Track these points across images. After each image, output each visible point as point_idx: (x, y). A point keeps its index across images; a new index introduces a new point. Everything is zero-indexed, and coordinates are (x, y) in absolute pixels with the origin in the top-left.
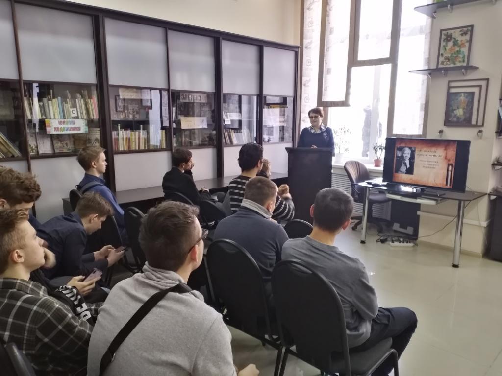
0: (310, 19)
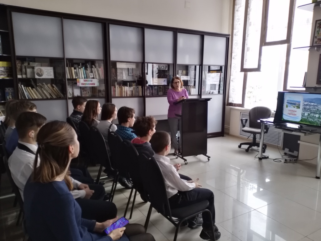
0: (238, 17)
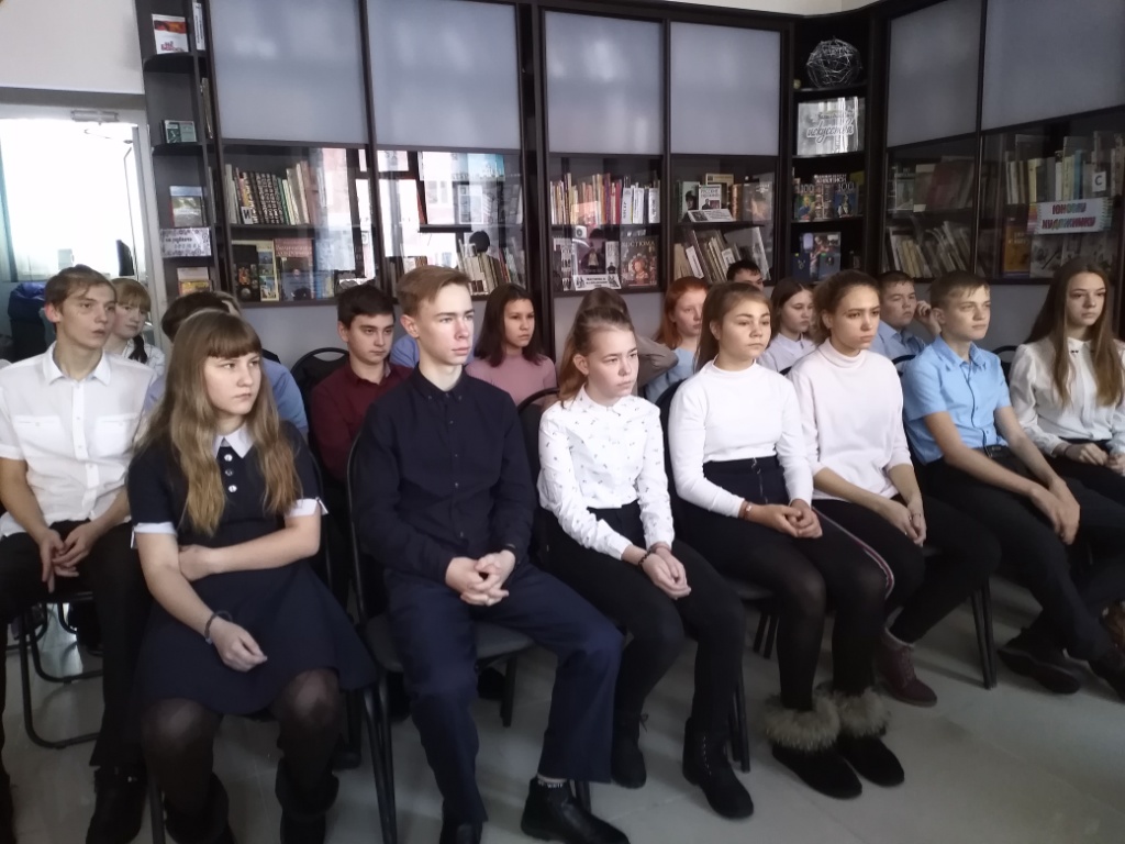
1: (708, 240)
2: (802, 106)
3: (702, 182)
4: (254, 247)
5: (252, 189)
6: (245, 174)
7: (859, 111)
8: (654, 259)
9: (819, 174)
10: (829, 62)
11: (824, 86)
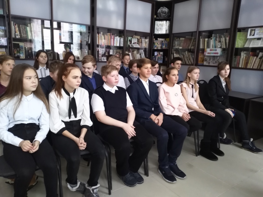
1: (134, 51)
2: (156, 22)
3: (133, 38)
4: (19, 44)
5: (19, 29)
6: (17, 25)
7: (169, 24)
8: (121, 55)
9: (159, 38)
10: (162, 12)
11: (161, 18)
